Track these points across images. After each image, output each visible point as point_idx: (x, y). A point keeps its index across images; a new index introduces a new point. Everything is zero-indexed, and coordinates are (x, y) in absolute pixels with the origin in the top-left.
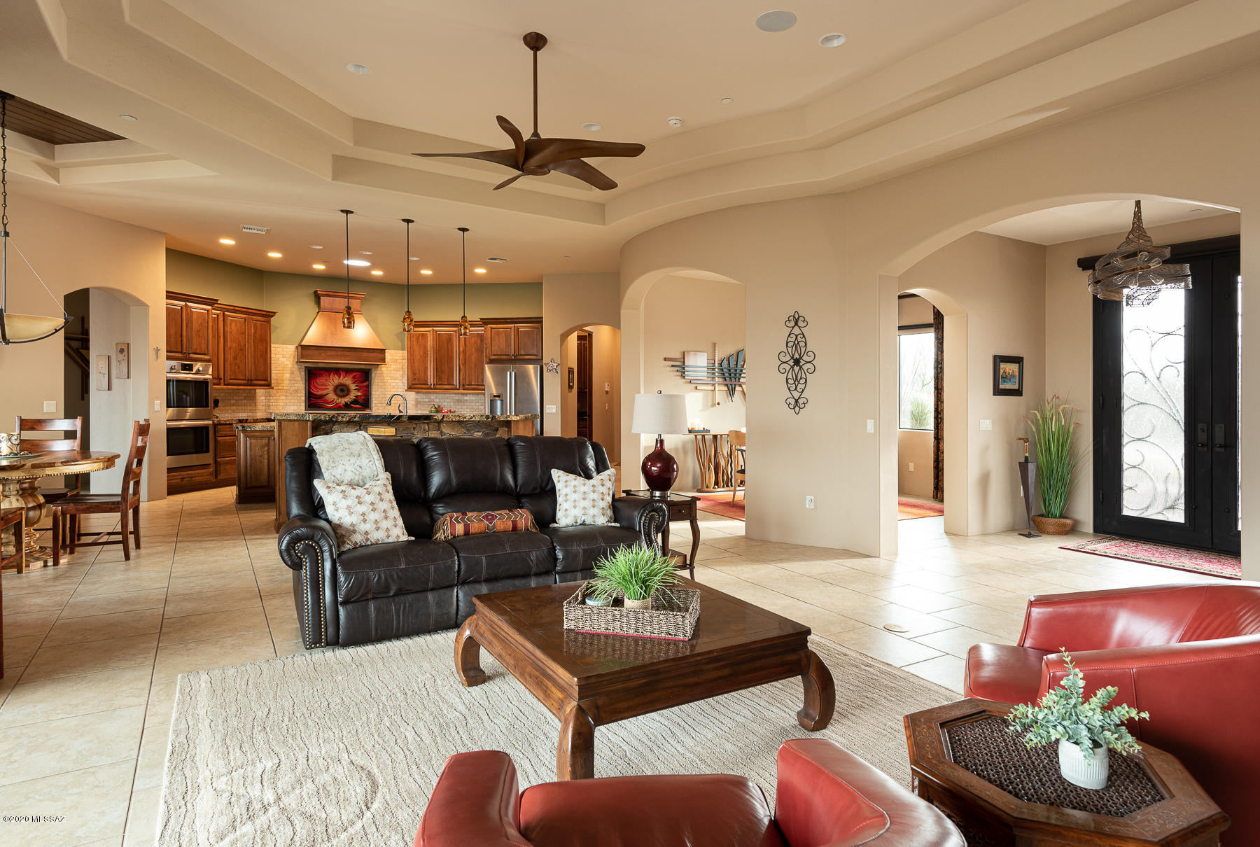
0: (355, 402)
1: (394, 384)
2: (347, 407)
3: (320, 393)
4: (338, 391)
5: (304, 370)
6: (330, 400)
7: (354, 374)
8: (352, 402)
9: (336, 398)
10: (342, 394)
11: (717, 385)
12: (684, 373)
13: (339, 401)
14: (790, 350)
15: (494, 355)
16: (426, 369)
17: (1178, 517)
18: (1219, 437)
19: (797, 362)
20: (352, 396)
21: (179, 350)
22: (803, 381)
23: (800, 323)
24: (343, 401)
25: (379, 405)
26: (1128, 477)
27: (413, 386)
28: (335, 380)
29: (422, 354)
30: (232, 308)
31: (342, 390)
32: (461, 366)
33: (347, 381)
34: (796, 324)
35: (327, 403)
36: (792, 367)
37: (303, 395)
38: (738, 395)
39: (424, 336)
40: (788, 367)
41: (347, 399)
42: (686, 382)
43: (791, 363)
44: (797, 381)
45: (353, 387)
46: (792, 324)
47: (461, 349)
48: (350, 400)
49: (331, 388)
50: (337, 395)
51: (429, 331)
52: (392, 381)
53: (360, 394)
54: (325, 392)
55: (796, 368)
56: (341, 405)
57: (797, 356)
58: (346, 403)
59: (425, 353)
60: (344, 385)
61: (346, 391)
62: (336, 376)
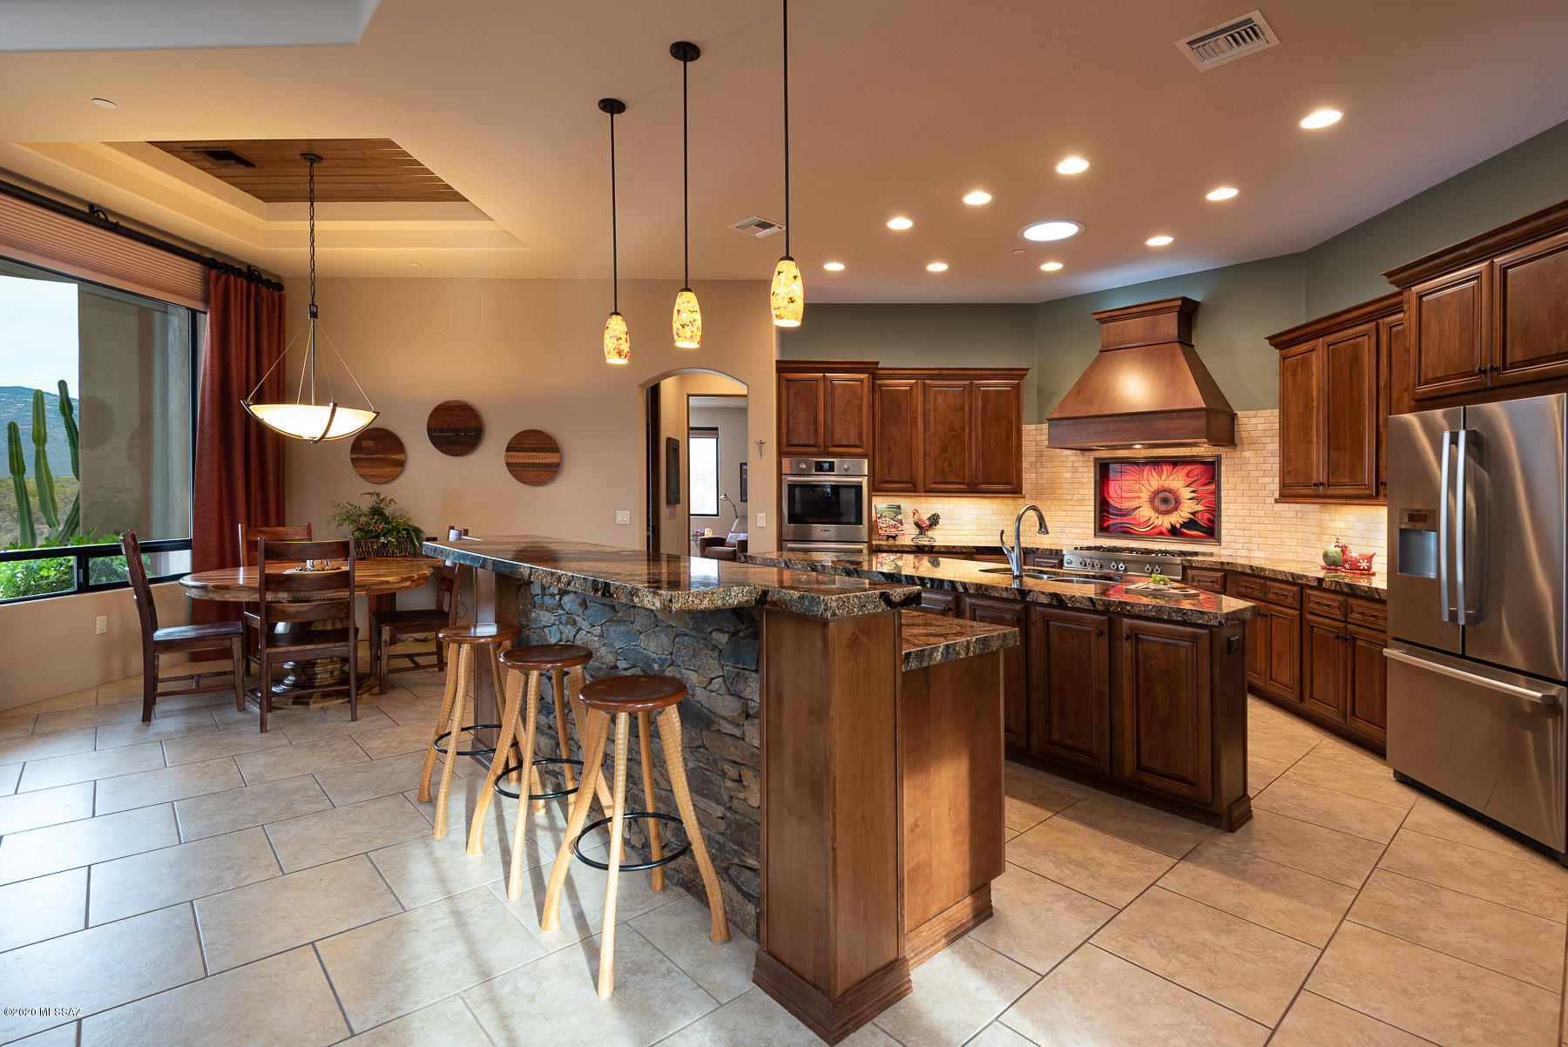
0: (1191, 524)
2: (1174, 532)
3: (1126, 505)
4: (1157, 502)
5: (1092, 464)
6: (1142, 520)
7: (1189, 467)
8: (1184, 525)
9: (1152, 514)
10: (1163, 508)
13: (1158, 522)
20: (1182, 515)
21: (812, 443)
24: (1166, 521)
25: (1232, 535)
27: (1288, 490)
28: (1153, 481)
30: (937, 372)
31: (1165, 501)
33: (1177, 481)
35: (1139, 525)
37: (1092, 508)
39: (1308, 364)
41: (1176, 519)
45: (1186, 493)
48: (1181, 521)
49: (1145, 496)
50: (1157, 510)
51: (1317, 349)
53: (1200, 508)
54: (1134, 504)
56: (1164, 530)
58: (1173, 527)
60: (1170, 491)
61: (1174, 502)
62: (1153, 472)
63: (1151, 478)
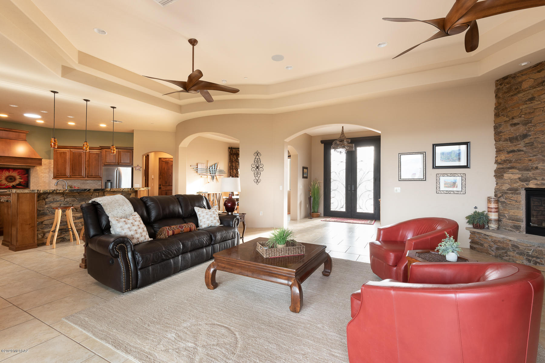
0: (19, 184)
1: (44, 176)
4: (8, 179)
6: (2, 184)
7: (19, 171)
8: (17, 185)
9: (6, 182)
10: (10, 181)
11: (208, 176)
12: (197, 171)
13: (9, 184)
14: (255, 163)
15: (107, 163)
16: (65, 169)
17: (344, 210)
18: (353, 189)
19: (257, 167)
20: (17, 182)
22: (259, 174)
23: (259, 155)
24: (11, 184)
25: (35, 186)
26: (332, 200)
27: (57, 177)
28: (7, 174)
29: (63, 161)
31: (11, 179)
32: (87, 167)
33: (14, 174)
34: (257, 155)
36: (256, 169)
38: (215, 179)
39: (65, 153)
40: (254, 169)
41: (14, 183)
42: (198, 175)
43: (256, 168)
44: (257, 174)
45: (18, 177)
46: (256, 155)
47: (87, 160)
48: (16, 184)
49: (4, 177)
50: (8, 181)
51: (68, 151)
52: (43, 174)
53: (22, 180)
55: (257, 170)
56: (10, 186)
57: (257, 165)
58: (13, 186)
59: (65, 161)
60: (12, 176)
61: (14, 179)
62: (7, 172)
63: (6, 173)
